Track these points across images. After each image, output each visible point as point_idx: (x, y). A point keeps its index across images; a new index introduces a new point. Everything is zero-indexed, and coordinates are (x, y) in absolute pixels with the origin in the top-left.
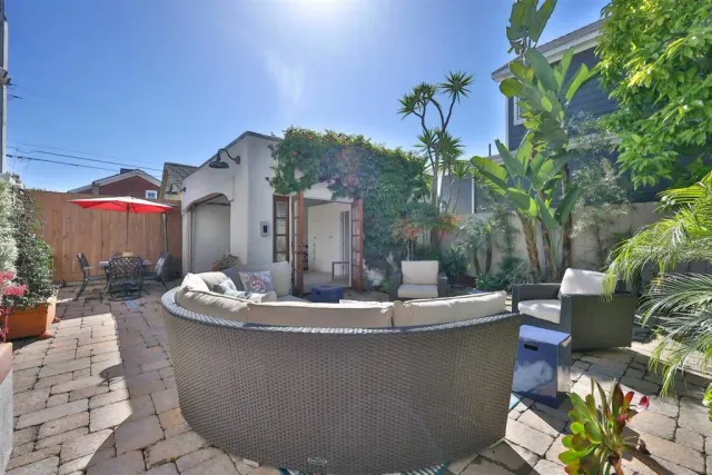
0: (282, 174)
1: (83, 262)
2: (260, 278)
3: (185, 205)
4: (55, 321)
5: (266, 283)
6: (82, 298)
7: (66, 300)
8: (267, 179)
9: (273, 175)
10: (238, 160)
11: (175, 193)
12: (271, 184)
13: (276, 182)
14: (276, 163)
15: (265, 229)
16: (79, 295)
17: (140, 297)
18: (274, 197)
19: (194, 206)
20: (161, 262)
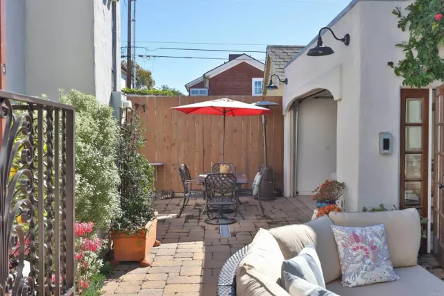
0: (415, 53)
1: (186, 174)
2: (364, 239)
3: (287, 102)
4: (156, 245)
5: (374, 248)
6: (183, 215)
7: (170, 216)
8: (391, 64)
9: (401, 56)
10: (346, 40)
11: (275, 87)
12: (397, 72)
13: (405, 67)
14: (405, 36)
15: (386, 144)
16: (182, 210)
17: (233, 222)
18: (403, 91)
19: (298, 104)
20: (258, 178)
